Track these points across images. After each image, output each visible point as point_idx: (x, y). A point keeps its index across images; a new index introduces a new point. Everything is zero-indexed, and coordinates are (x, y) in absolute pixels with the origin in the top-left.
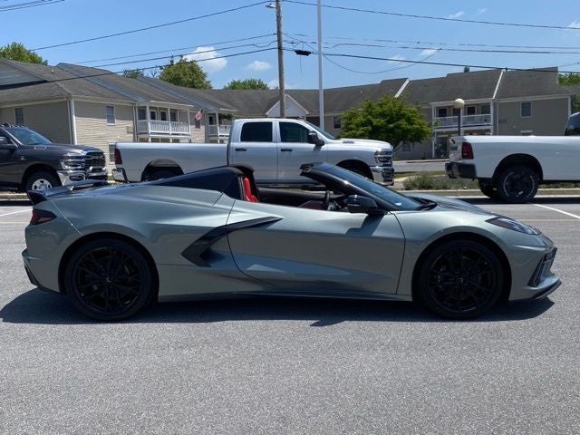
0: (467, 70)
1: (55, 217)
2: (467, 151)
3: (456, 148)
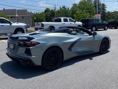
1: (40, 43)
2: (43, 25)
3: (39, 25)
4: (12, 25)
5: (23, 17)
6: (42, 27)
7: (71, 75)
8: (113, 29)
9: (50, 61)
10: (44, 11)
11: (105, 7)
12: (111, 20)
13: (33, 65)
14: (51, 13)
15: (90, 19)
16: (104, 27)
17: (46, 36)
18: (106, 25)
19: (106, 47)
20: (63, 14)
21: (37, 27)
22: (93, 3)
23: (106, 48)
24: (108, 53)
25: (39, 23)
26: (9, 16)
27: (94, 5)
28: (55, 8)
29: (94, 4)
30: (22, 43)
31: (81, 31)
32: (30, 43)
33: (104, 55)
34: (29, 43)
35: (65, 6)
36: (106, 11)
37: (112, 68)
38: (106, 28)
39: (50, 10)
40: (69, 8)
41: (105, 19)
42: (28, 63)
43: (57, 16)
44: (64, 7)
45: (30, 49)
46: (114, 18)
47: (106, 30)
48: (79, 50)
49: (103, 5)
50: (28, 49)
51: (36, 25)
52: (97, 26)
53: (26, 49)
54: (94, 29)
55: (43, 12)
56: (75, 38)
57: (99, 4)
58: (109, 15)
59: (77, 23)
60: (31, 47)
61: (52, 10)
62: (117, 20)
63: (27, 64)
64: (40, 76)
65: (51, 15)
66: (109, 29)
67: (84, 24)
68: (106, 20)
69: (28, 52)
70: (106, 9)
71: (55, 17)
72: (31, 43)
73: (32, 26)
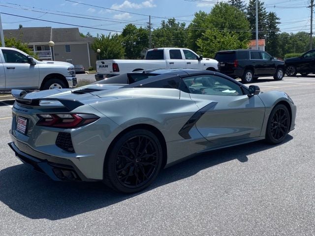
0: (21, 27)
1: (98, 118)
2: (116, 67)
3: (107, 66)
4: (36, 66)
5: (68, 48)
6: (114, 71)
7: (186, 207)
8: (298, 76)
9: (129, 168)
10: (122, 31)
11: (277, 21)
12: (292, 54)
13: (79, 178)
14: (138, 36)
15: (239, 52)
16: (275, 71)
17: (117, 98)
18: (280, 67)
19: (283, 126)
20: (169, 40)
21: (100, 71)
22: (246, 11)
23: (283, 128)
24: (288, 143)
25: (107, 62)
26: (34, 44)
27: (248, 16)
28: (149, 23)
29: (248, 14)
30: (48, 116)
31: (217, 83)
32: (71, 116)
33: (278, 147)
34: (67, 116)
35: (174, 20)
36: (279, 32)
37: (302, 185)
38: (280, 73)
39: (135, 29)
40: (183, 25)
41: (277, 52)
42: (65, 173)
43: (155, 44)
44: (172, 22)
45: (69, 135)
46: (298, 49)
47: (281, 80)
48: (210, 135)
49: (272, 16)
50: (65, 134)
51: (98, 67)
52: (256, 70)
53: (60, 134)
54: (249, 76)
55: (119, 34)
56: (198, 103)
57: (260, 15)
58: (287, 42)
59: (204, 61)
60: (73, 130)
61: (141, 30)
62: (308, 55)
63: (63, 175)
64: (99, 210)
65: (138, 43)
66: (288, 76)
67: (224, 65)
68: (280, 55)
69: (65, 143)
70: (278, 26)
71: (150, 46)
72: (74, 118)
73: (90, 70)
